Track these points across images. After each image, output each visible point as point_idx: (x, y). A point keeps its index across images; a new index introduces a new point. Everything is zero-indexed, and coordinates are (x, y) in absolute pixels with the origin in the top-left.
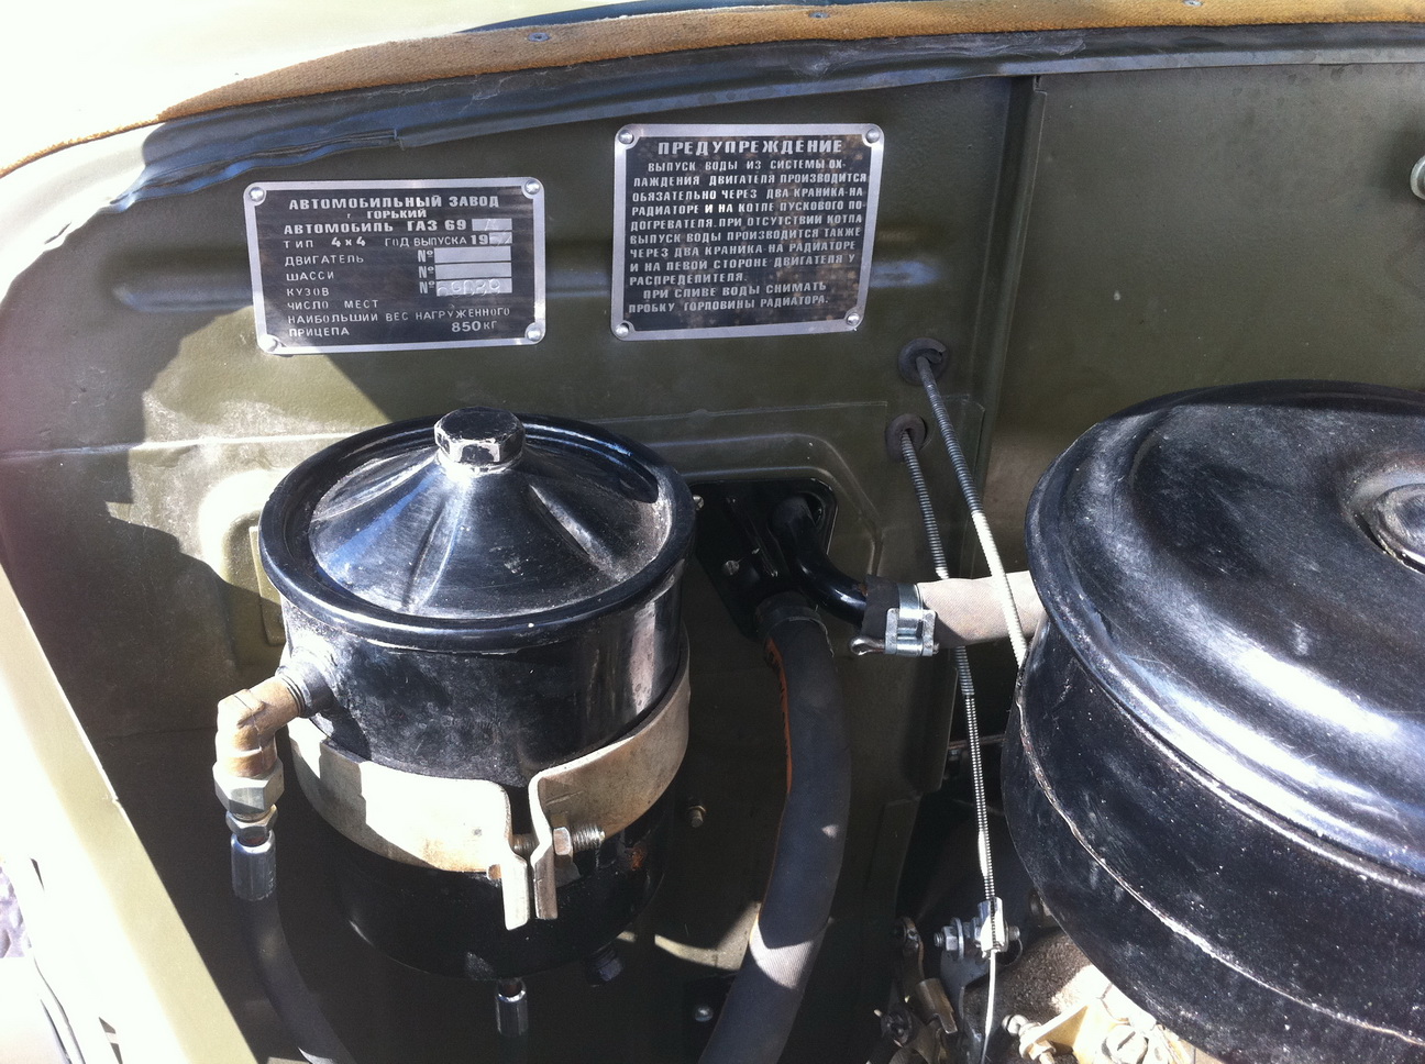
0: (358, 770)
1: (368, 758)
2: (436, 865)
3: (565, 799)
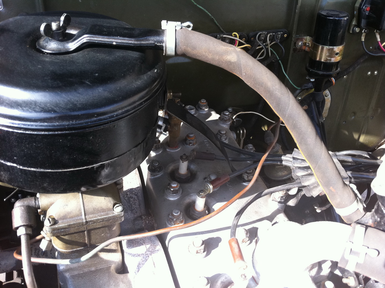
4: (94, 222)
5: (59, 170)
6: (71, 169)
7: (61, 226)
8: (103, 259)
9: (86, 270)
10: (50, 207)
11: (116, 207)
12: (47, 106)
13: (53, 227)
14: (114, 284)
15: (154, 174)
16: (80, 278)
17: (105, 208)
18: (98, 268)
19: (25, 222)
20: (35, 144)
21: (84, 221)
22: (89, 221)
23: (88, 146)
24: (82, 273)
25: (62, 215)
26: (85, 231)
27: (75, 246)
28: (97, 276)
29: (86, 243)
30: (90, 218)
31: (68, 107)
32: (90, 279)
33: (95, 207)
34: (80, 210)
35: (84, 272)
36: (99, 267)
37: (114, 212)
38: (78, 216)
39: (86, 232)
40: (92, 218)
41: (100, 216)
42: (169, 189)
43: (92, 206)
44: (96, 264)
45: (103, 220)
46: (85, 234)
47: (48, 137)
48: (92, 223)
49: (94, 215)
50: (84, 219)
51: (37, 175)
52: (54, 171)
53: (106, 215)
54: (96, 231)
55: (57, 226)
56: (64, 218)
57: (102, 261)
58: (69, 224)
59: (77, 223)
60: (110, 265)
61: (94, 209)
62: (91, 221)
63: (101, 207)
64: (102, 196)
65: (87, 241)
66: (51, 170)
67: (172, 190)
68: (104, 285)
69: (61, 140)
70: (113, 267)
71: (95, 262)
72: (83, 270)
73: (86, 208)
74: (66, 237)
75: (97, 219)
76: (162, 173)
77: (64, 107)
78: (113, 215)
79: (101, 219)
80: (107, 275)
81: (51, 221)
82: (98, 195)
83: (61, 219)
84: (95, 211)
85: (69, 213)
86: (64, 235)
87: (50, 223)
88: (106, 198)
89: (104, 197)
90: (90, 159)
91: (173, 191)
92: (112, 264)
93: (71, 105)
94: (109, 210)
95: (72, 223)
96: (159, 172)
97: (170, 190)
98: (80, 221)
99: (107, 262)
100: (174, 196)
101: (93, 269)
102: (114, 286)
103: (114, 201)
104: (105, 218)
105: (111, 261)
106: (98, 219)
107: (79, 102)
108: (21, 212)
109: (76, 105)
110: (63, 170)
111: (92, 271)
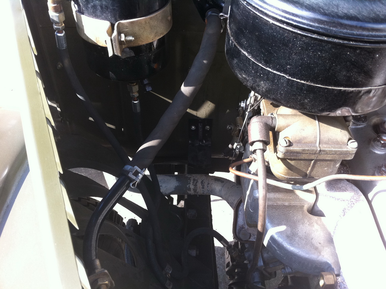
0: (81, 16)
1: (83, 14)
2: (99, 45)
3: (127, 30)
4: (326, 153)
5: (329, 86)
6: (341, 88)
7: (296, 149)
8: (299, 197)
9: (280, 203)
10: (285, 128)
11: (351, 142)
12: (349, 12)
13: (288, 148)
14: (308, 223)
15: (357, 123)
16: (274, 209)
17: (339, 141)
18: (291, 205)
19: (263, 138)
20: (320, 53)
21: (319, 149)
22: (323, 150)
23: (370, 65)
24: (276, 205)
25: (297, 138)
26: (313, 160)
27: (295, 174)
28: (290, 212)
29: (307, 174)
30: (324, 147)
31: (371, 16)
32: (283, 212)
33: (331, 138)
34: (316, 137)
35: (278, 204)
36: (293, 203)
37: (347, 147)
38: (312, 142)
39: (313, 162)
40: (326, 148)
41: (334, 148)
42: (379, 141)
43: (328, 136)
44: (290, 199)
45: (336, 152)
46: (311, 163)
47: (338, 47)
48: (325, 153)
49: (328, 146)
50: (318, 147)
51: (304, 89)
52: (324, 87)
53: (340, 149)
54: (322, 163)
55: (292, 148)
56: (299, 142)
57: (297, 199)
58: (303, 149)
59: (311, 150)
60: (303, 205)
61: (329, 140)
62: (324, 151)
63: (336, 139)
64: (338, 128)
65: (308, 172)
66: (321, 85)
67: (382, 142)
68: (299, 222)
69: (348, 53)
70: (306, 207)
71: (291, 198)
72: (277, 202)
73: (321, 136)
74: (292, 163)
75: (330, 150)
76: (365, 125)
77: (367, 16)
78: (347, 150)
79: (335, 150)
80: (301, 212)
81: (287, 142)
82: (334, 127)
83: (296, 142)
84: (329, 141)
85: (305, 138)
86: (291, 160)
87: (287, 143)
88: (342, 130)
89: (340, 130)
90: (364, 80)
91: (383, 144)
92: (305, 204)
93: (374, 15)
94: (343, 143)
95: (307, 149)
96: (363, 122)
97: (379, 143)
98: (314, 148)
99: (301, 200)
100: (383, 149)
101: (287, 204)
102: (309, 225)
103: (349, 135)
104: (339, 151)
105: (305, 201)
106: (332, 150)
107: (382, 13)
108: (260, 127)
109: (378, 15)
110: (333, 88)
111: (285, 205)
